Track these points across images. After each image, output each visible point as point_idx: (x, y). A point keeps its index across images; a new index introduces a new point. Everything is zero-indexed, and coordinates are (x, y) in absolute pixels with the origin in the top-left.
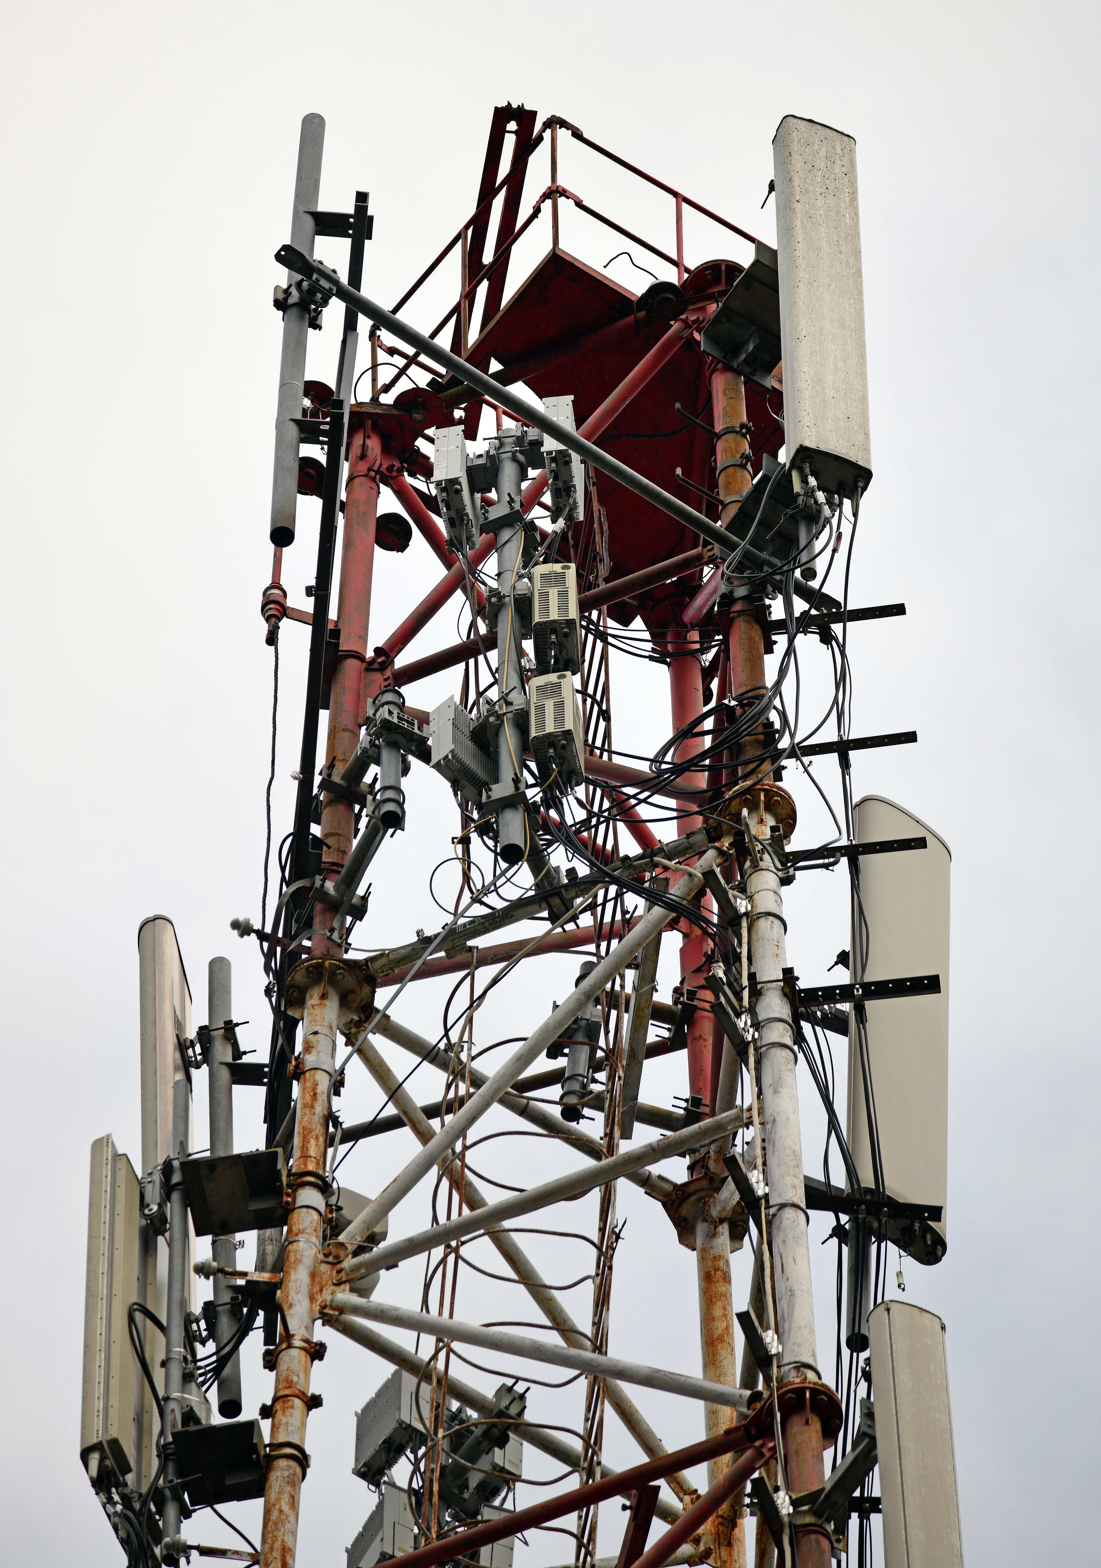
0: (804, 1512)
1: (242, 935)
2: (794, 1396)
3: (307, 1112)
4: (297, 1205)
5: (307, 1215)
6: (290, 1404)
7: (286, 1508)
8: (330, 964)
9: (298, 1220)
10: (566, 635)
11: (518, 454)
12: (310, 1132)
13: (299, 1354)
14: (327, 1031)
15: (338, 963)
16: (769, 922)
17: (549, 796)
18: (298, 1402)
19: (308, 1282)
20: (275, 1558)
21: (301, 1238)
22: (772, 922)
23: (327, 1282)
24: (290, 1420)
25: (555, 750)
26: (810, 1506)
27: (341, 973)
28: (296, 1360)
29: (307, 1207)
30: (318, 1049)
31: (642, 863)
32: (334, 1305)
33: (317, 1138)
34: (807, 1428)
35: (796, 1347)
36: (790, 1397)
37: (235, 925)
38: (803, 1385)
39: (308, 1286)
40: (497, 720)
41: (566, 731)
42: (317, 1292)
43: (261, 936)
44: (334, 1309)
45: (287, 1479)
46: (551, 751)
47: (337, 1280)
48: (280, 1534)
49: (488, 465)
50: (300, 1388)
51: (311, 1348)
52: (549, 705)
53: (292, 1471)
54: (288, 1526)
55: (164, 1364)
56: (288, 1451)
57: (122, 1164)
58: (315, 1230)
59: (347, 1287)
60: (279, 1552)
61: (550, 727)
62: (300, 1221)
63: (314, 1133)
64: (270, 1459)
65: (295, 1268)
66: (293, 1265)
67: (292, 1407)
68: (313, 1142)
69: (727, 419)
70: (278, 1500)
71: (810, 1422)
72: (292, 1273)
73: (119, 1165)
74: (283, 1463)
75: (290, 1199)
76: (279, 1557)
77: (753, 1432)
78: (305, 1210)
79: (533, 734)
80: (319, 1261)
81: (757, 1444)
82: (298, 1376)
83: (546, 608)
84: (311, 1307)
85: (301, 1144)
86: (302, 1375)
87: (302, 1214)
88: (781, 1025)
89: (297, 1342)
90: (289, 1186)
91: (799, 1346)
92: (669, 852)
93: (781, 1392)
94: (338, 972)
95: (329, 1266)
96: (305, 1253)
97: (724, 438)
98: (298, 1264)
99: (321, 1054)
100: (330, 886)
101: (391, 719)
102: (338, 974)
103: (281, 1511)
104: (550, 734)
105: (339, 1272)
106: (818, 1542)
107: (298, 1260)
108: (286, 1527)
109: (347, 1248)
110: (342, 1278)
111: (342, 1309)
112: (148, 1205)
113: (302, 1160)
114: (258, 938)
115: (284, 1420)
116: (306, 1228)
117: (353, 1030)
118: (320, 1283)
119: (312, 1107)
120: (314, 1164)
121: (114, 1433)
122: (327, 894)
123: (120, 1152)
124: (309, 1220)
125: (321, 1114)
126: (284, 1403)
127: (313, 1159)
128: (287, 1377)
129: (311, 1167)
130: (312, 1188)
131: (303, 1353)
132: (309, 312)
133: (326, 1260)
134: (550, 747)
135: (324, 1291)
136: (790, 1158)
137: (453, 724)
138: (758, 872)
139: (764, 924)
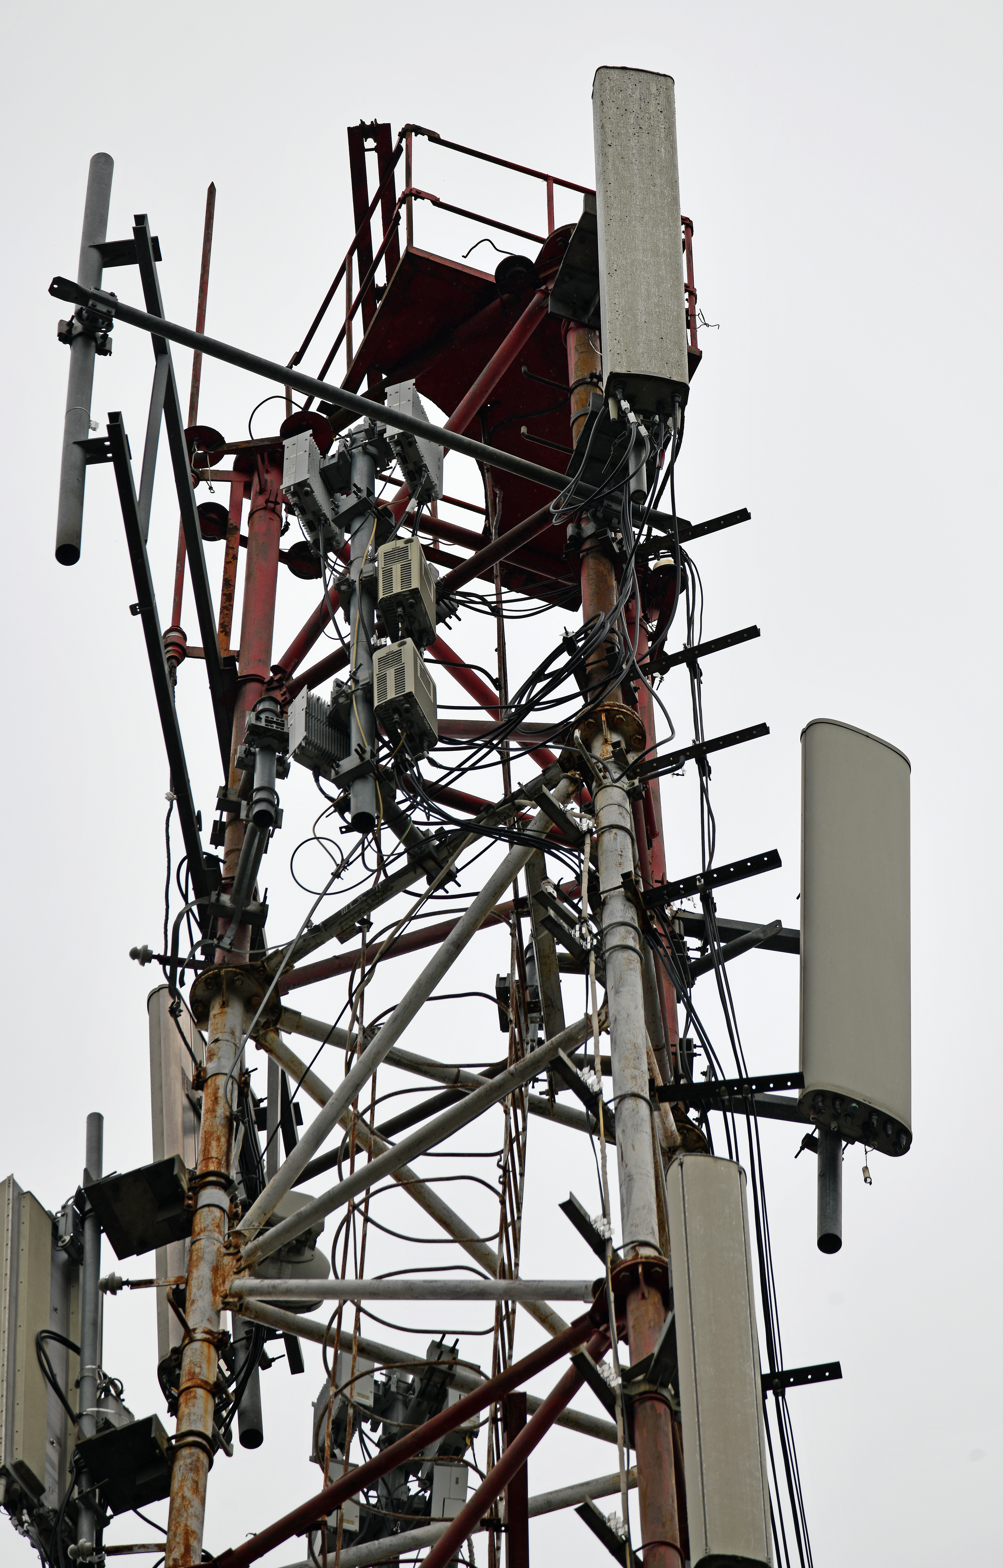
0: (640, 1382)
1: (143, 964)
2: (627, 1274)
3: (209, 1117)
4: (199, 1206)
5: (209, 1213)
6: (192, 1395)
7: (188, 1494)
8: (226, 972)
9: (200, 1219)
10: (412, 605)
11: (368, 447)
12: (212, 1134)
13: (201, 1346)
14: (227, 1037)
15: (234, 969)
16: (613, 834)
17: (399, 760)
18: (200, 1392)
19: (211, 1277)
20: (178, 1543)
21: (202, 1236)
22: (616, 834)
23: (229, 1273)
24: (193, 1410)
25: (400, 715)
26: (644, 1374)
27: (238, 979)
28: (199, 1352)
29: (209, 1206)
30: (219, 1055)
31: (505, 809)
32: (233, 1292)
33: (218, 1139)
34: (643, 1302)
35: (633, 1229)
36: (624, 1276)
37: (134, 954)
38: (635, 1261)
39: (211, 1280)
40: (347, 700)
41: (407, 694)
42: (220, 1284)
43: (163, 960)
44: (233, 1296)
45: (189, 1466)
46: (396, 716)
47: (237, 1269)
48: (183, 1519)
49: (341, 463)
50: (203, 1378)
51: (214, 1338)
52: (391, 673)
53: (194, 1458)
54: (191, 1511)
55: (78, 1384)
56: (191, 1439)
57: (26, 1202)
58: (218, 1226)
59: (247, 1272)
60: (182, 1537)
61: (391, 695)
62: (202, 1221)
63: (215, 1135)
64: (173, 1452)
65: (197, 1266)
66: (195, 1264)
67: (195, 1397)
68: (214, 1143)
69: (579, 373)
70: (181, 1487)
71: (646, 1295)
72: (195, 1271)
73: (23, 1203)
74: (185, 1452)
75: (190, 1202)
76: (182, 1541)
77: (598, 1318)
78: (206, 1209)
79: (376, 704)
80: (222, 1255)
81: (602, 1329)
82: (200, 1367)
83: (389, 584)
84: (215, 1299)
85: (203, 1148)
86: (204, 1366)
87: (204, 1213)
88: (622, 929)
89: (199, 1335)
90: (189, 1189)
91: (637, 1226)
92: (529, 792)
93: (614, 1272)
94: (236, 978)
95: (231, 1257)
96: (207, 1250)
97: (576, 391)
98: (199, 1262)
99: (222, 1059)
100: (226, 898)
101: (259, 724)
102: (236, 980)
103: (183, 1498)
104: (392, 700)
105: (238, 1260)
106: (653, 1408)
107: (200, 1258)
108: (189, 1512)
109: (245, 1236)
110: (241, 1265)
111: (240, 1295)
112: (61, 1237)
113: (204, 1162)
114: (160, 964)
115: (186, 1411)
116: (208, 1226)
117: (261, 1032)
118: (223, 1275)
119: (214, 1111)
120: (215, 1164)
121: (19, 1456)
122: (224, 907)
123: (25, 1190)
124: (211, 1217)
125: (223, 1116)
126: (187, 1395)
127: (214, 1160)
128: (190, 1370)
129: (212, 1167)
130: (213, 1187)
131: (205, 1344)
132: (95, 339)
133: (228, 1252)
134: (395, 713)
135: (227, 1282)
136: (630, 1051)
137: (306, 713)
138: (603, 790)
139: (608, 837)
